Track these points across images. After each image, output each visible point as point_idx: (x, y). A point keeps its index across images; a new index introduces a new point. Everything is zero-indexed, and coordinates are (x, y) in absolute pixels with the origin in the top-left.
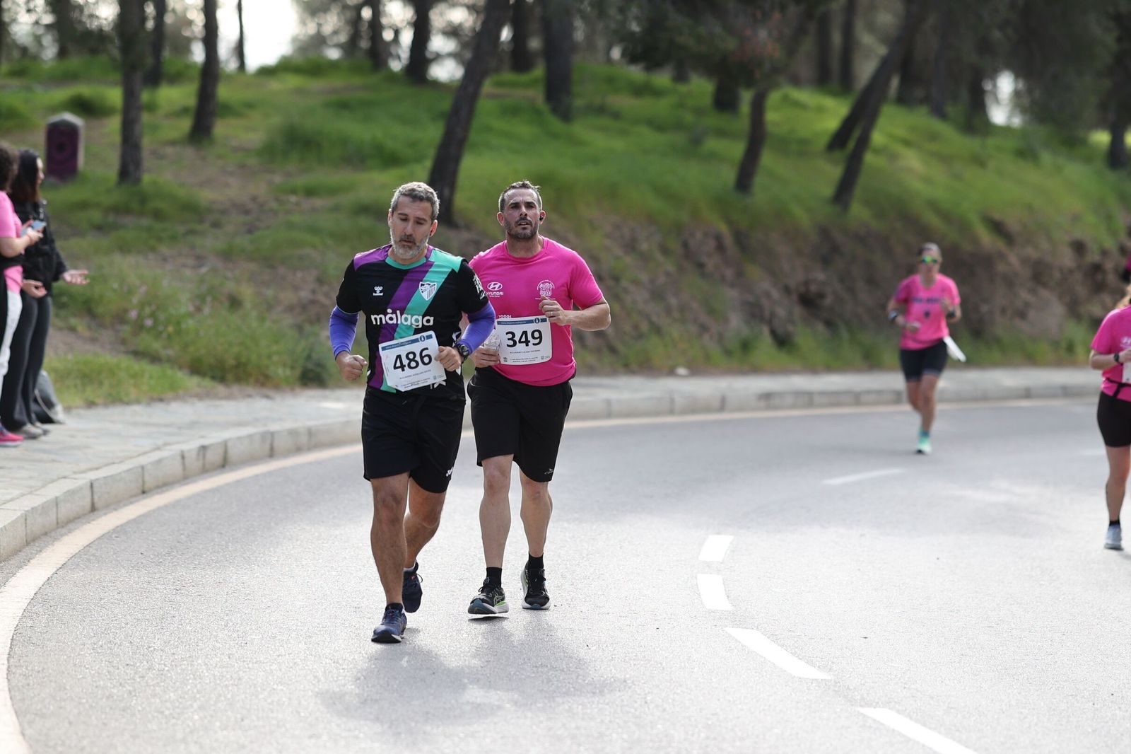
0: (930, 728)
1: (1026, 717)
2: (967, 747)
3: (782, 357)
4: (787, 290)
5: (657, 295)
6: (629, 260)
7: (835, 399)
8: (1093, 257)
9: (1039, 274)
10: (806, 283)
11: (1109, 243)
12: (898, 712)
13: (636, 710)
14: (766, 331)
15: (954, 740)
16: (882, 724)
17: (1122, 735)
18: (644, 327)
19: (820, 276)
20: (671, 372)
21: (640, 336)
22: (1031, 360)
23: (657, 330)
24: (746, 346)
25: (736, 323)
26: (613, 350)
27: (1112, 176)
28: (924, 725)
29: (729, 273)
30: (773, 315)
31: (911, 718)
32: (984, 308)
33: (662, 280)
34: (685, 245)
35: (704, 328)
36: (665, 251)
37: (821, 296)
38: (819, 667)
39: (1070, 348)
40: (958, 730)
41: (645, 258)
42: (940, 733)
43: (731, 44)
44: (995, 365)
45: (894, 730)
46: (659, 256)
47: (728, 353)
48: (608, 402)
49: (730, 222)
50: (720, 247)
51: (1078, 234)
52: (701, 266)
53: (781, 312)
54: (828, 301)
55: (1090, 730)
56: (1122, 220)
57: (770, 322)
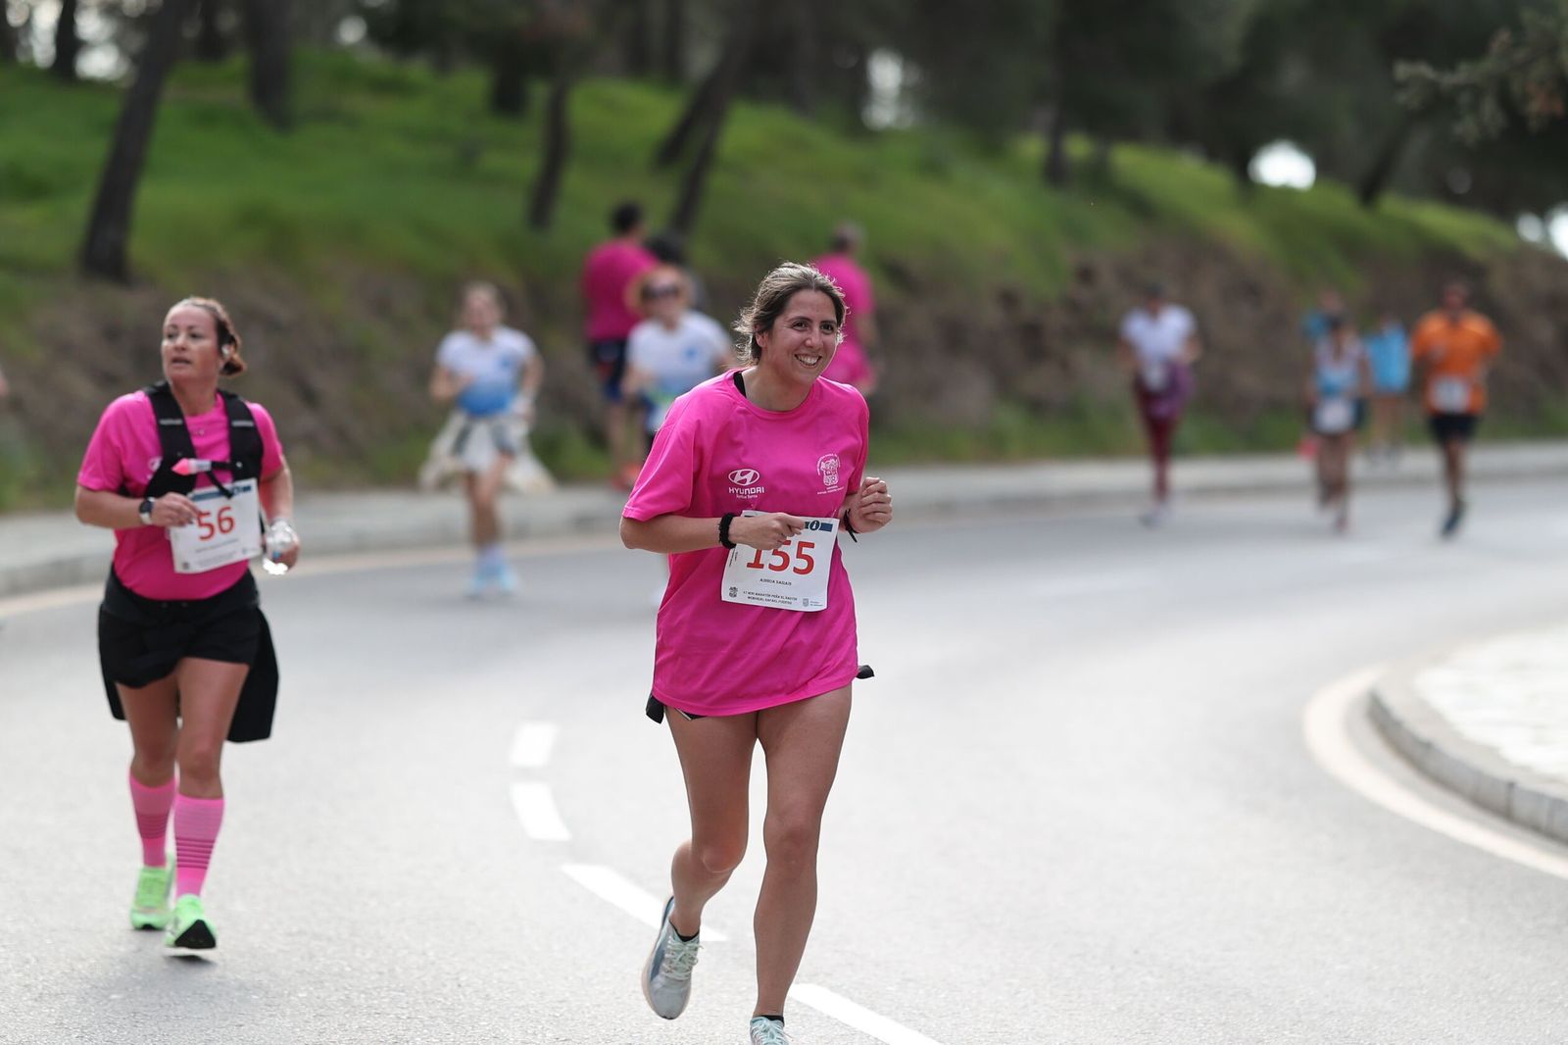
0: (881, 1013)
1: (1018, 992)
2: (940, 1042)
6: (381, 331)
8: (1028, 312)
11: (1049, 292)
12: (832, 988)
13: (445, 999)
14: (575, 426)
15: (920, 1031)
16: (811, 1008)
17: (1162, 1015)
26: (359, 455)
27: (1051, 200)
28: (873, 1008)
30: (582, 403)
31: (852, 999)
39: (998, 443)
40: (923, 1015)
42: (896, 1020)
43: (520, 16)
45: (829, 1017)
48: (358, 532)
51: (1008, 278)
55: (1113, 1008)
56: (1067, 258)
57: (582, 414)
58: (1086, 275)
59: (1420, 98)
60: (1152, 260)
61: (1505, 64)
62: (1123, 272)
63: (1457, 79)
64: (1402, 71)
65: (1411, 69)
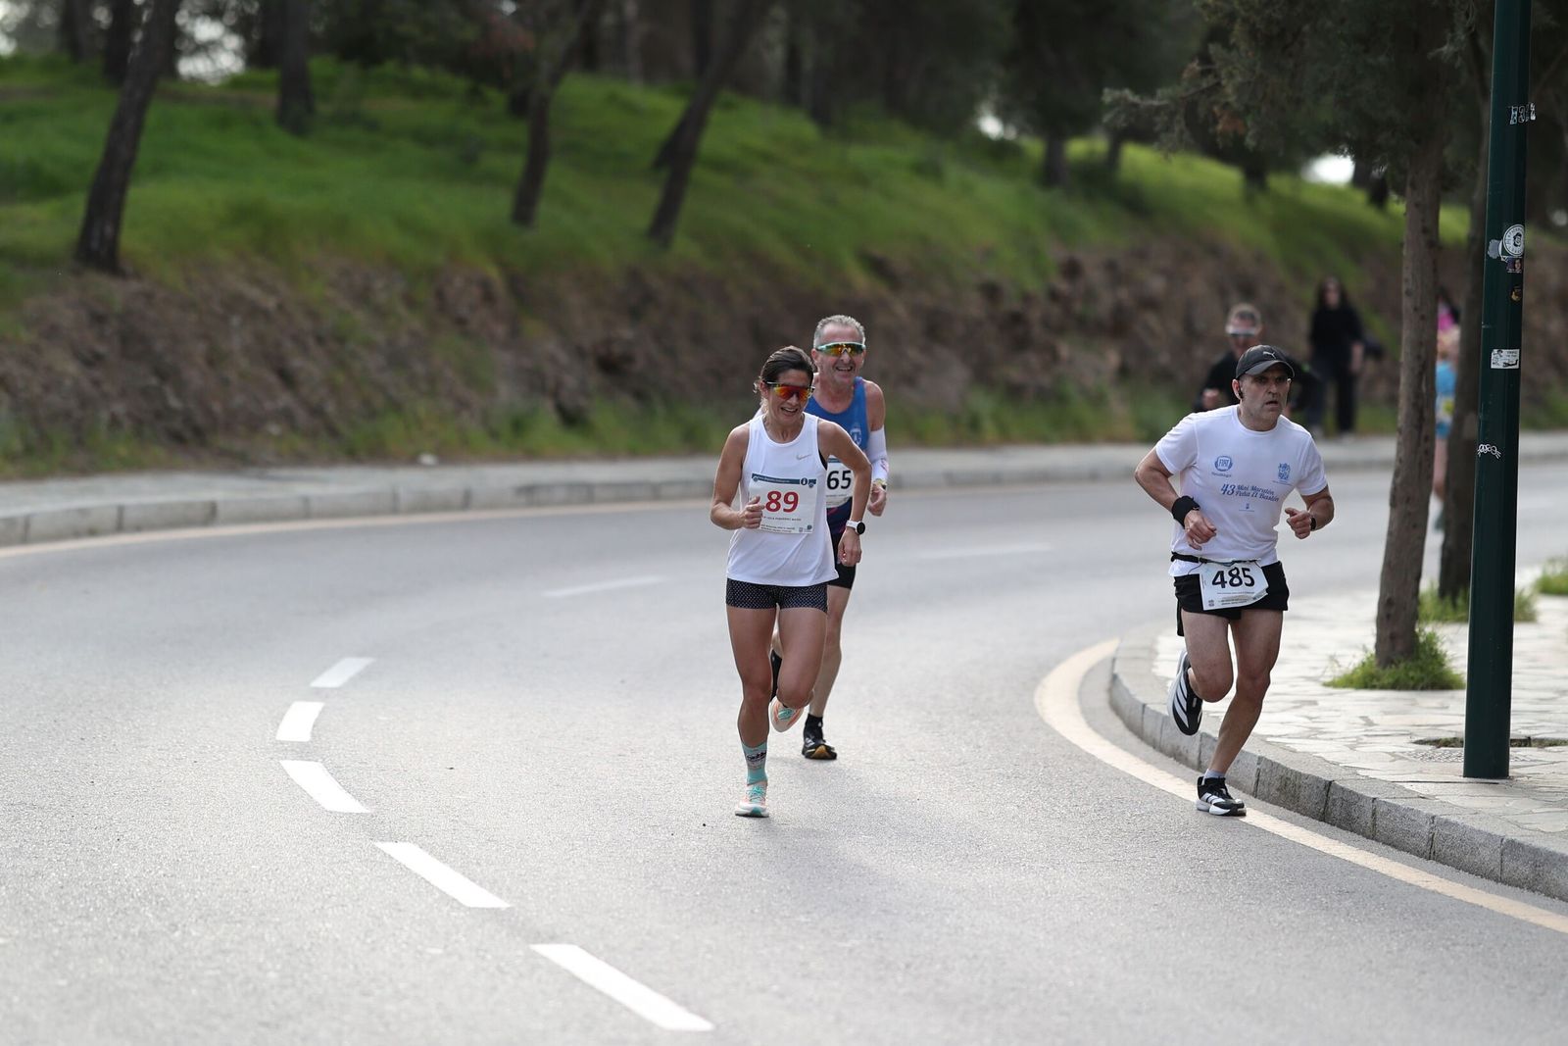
0: (444, 862)
1: (573, 850)
2: (474, 881)
3: (572, 440)
4: (580, 353)
5: (397, 360)
6: (360, 316)
7: (624, 493)
8: (1011, 303)
9: (935, 328)
10: (608, 342)
11: (1033, 285)
14: (547, 407)
15: (464, 874)
16: (390, 859)
17: (676, 866)
18: (379, 401)
19: (626, 333)
20: (413, 460)
21: (372, 414)
23: (396, 407)
24: (519, 426)
25: (507, 394)
26: (333, 432)
27: (1041, 197)
28: (442, 859)
29: (500, 330)
30: (559, 385)
31: (430, 852)
33: (404, 340)
34: (440, 295)
35: (462, 404)
36: (410, 302)
37: (629, 359)
38: (365, 801)
39: (975, 424)
40: (478, 864)
41: (381, 313)
42: (452, 866)
43: (470, 33)
45: (399, 865)
46: (401, 310)
47: (494, 435)
48: (306, 500)
49: (503, 265)
50: (488, 297)
51: (991, 274)
52: (461, 322)
53: (570, 381)
54: (639, 365)
56: (1054, 253)
57: (555, 394)
58: (1072, 270)
59: (1123, 117)
60: (1141, 255)
61: (1192, 91)
62: (1111, 266)
63: (1156, 103)
64: (1109, 96)
65: (1117, 94)
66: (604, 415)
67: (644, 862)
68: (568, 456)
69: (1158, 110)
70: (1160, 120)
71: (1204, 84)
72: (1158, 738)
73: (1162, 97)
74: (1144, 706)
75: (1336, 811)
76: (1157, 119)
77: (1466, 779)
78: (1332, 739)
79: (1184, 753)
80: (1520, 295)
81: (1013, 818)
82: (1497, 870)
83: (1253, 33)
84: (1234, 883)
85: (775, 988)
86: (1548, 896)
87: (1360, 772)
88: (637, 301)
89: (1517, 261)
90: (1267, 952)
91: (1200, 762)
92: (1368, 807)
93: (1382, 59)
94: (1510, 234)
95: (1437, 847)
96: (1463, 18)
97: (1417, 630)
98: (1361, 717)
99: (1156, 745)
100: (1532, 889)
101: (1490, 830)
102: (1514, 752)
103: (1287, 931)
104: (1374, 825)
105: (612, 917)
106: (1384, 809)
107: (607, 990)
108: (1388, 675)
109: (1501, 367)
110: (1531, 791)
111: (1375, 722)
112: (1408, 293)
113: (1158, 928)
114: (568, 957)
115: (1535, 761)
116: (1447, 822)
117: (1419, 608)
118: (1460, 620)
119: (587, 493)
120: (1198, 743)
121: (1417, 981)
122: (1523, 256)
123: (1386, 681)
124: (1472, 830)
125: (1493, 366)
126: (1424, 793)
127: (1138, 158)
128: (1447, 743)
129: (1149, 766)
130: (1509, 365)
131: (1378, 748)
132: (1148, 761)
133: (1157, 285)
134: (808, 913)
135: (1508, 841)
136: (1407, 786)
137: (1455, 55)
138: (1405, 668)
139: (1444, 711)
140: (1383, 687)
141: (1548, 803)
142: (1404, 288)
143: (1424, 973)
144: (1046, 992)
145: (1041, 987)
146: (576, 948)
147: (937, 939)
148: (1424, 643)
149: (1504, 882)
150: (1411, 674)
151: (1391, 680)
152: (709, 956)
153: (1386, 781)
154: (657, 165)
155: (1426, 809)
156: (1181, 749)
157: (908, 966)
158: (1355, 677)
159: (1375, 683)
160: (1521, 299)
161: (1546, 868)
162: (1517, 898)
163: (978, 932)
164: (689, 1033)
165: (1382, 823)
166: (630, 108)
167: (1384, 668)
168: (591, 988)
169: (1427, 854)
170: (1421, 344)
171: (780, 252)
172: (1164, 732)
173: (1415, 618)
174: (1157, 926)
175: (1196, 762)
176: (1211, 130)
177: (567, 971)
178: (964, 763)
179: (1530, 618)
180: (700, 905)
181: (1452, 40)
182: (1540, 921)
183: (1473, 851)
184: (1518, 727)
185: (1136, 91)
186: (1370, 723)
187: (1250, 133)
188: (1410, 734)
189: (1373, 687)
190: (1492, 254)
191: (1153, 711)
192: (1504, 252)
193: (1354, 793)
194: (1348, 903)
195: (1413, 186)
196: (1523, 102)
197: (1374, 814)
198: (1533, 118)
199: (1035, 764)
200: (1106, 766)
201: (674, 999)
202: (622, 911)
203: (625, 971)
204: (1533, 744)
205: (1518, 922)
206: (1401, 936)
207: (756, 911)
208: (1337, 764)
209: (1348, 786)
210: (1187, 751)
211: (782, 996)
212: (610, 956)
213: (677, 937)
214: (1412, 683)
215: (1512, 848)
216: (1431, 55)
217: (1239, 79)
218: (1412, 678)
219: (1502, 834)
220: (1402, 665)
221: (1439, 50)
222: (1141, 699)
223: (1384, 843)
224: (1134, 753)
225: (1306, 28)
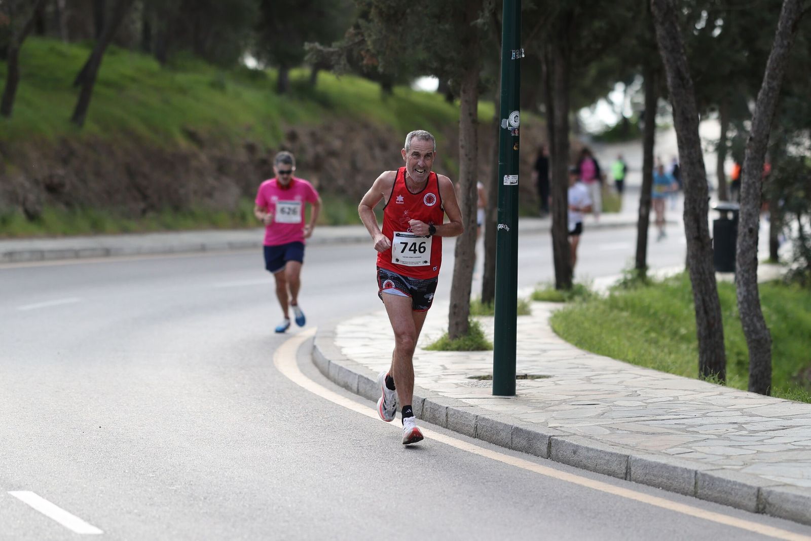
3: (32, 227)
4: (36, 182)
7: (61, 255)
8: (262, 154)
9: (222, 167)
10: (51, 177)
11: (273, 144)
14: (20, 211)
19: (60, 171)
22: (215, 225)
24: (4, 221)
27: (276, 99)
30: (25, 199)
32: (182, 191)
37: (62, 185)
39: (243, 217)
44: (188, 229)
51: (251, 139)
53: (32, 197)
54: (67, 188)
56: (283, 128)
57: (24, 204)
58: (293, 137)
59: (315, 57)
60: (328, 129)
61: (351, 43)
62: (313, 135)
63: (331, 50)
64: (307, 46)
65: (312, 45)
66: (49, 215)
67: (68, 447)
68: (30, 236)
69: (332, 53)
70: (334, 58)
71: (357, 40)
72: (337, 378)
73: (335, 47)
74: (329, 361)
75: (427, 414)
76: (333, 58)
77: (494, 396)
78: (425, 377)
79: (350, 385)
80: (518, 147)
81: (261, 421)
82: (510, 443)
83: (381, 13)
84: (375, 452)
85: (136, 511)
86: (536, 455)
87: (440, 393)
88: (66, 155)
89: (516, 130)
90: (391, 487)
91: (358, 390)
92: (444, 412)
93: (447, 26)
94: (512, 116)
95: (479, 431)
96: (488, 5)
97: (469, 320)
98: (441, 366)
99: (336, 382)
100: (527, 452)
101: (505, 423)
102: (517, 381)
103: (401, 476)
104: (447, 421)
105: (51, 476)
106: (452, 412)
107: (48, 514)
108: (455, 343)
109: (509, 184)
110: (527, 402)
111: (448, 368)
112: (462, 147)
113: (336, 476)
114: (28, 497)
115: (529, 386)
116: (484, 419)
117: (470, 309)
118: (491, 315)
119: (41, 255)
120: (357, 380)
121: (468, 500)
122: (519, 127)
123: (455, 346)
124: (497, 423)
125: (505, 184)
126: (472, 404)
127: (327, 79)
128: (484, 378)
129: (332, 392)
130: (513, 183)
131: (449, 381)
132: (331, 390)
133: (337, 144)
134: (154, 472)
135: (515, 428)
136: (464, 400)
137: (484, 24)
138: (464, 340)
139: (483, 362)
140: (452, 350)
141: (536, 408)
142: (460, 143)
143: (472, 496)
144: (277, 510)
145: (274, 508)
146: (32, 493)
147: (221, 484)
148: (473, 327)
149: (513, 449)
150: (467, 343)
151: (456, 346)
152: (101, 495)
153: (453, 398)
154: (76, 83)
155: (473, 412)
156: (348, 383)
157: (205, 498)
158: (438, 345)
159: (448, 348)
160: (519, 150)
161: (534, 441)
162: (520, 457)
163: (241, 480)
164: (90, 535)
165: (451, 419)
166: (61, 55)
167: (453, 340)
168: (40, 513)
169: (474, 435)
170: (469, 173)
171: (141, 129)
172: (340, 375)
173: (468, 313)
174: (335, 475)
175: (356, 390)
176: (360, 64)
177: (27, 504)
178: (236, 393)
179: (527, 313)
180: (97, 468)
181: (482, 16)
182: (531, 469)
183: (498, 433)
184: (520, 369)
185: (322, 43)
186: (445, 368)
187: (381, 65)
188: (466, 374)
189: (447, 350)
190: (503, 126)
191: (334, 364)
192: (510, 125)
193: (437, 405)
194: (433, 461)
195: (464, 92)
196: (518, 48)
197: (447, 415)
198: (523, 56)
199: (273, 392)
200: (310, 393)
201: (82, 518)
202: (56, 473)
203: (57, 504)
204: (528, 378)
205: (520, 469)
206: (460, 477)
207: (126, 471)
208: (428, 390)
209: (434, 401)
210: (352, 385)
211: (140, 515)
212: (50, 497)
213: (85, 486)
214: (467, 347)
215: (517, 431)
216: (472, 24)
217: (374, 37)
218: (467, 345)
219: (512, 424)
220: (462, 339)
221: (476, 21)
222: (328, 358)
223: (452, 430)
224: (324, 386)
225: (408, 11)
